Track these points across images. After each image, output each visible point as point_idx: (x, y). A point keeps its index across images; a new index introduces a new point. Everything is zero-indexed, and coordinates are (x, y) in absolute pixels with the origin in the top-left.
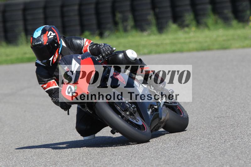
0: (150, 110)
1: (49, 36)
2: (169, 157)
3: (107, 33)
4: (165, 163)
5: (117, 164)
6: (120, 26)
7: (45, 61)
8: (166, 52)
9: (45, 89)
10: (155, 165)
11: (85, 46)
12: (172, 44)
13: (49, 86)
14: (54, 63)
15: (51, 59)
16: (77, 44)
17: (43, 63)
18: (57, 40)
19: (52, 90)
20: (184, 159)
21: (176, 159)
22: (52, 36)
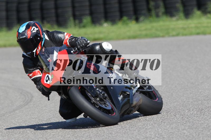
0: (122, 96)
1: (32, 31)
2: (193, 122)
3: (141, 18)
4: (190, 127)
5: (149, 128)
6: (153, 13)
7: (29, 53)
8: (191, 34)
9: (31, 77)
10: (181, 129)
11: (66, 39)
12: (197, 27)
13: (34, 75)
14: (37, 55)
15: (35, 51)
16: (58, 37)
17: (28, 55)
18: (40, 35)
19: (37, 78)
20: (206, 125)
21: (199, 124)
22: (35, 31)
